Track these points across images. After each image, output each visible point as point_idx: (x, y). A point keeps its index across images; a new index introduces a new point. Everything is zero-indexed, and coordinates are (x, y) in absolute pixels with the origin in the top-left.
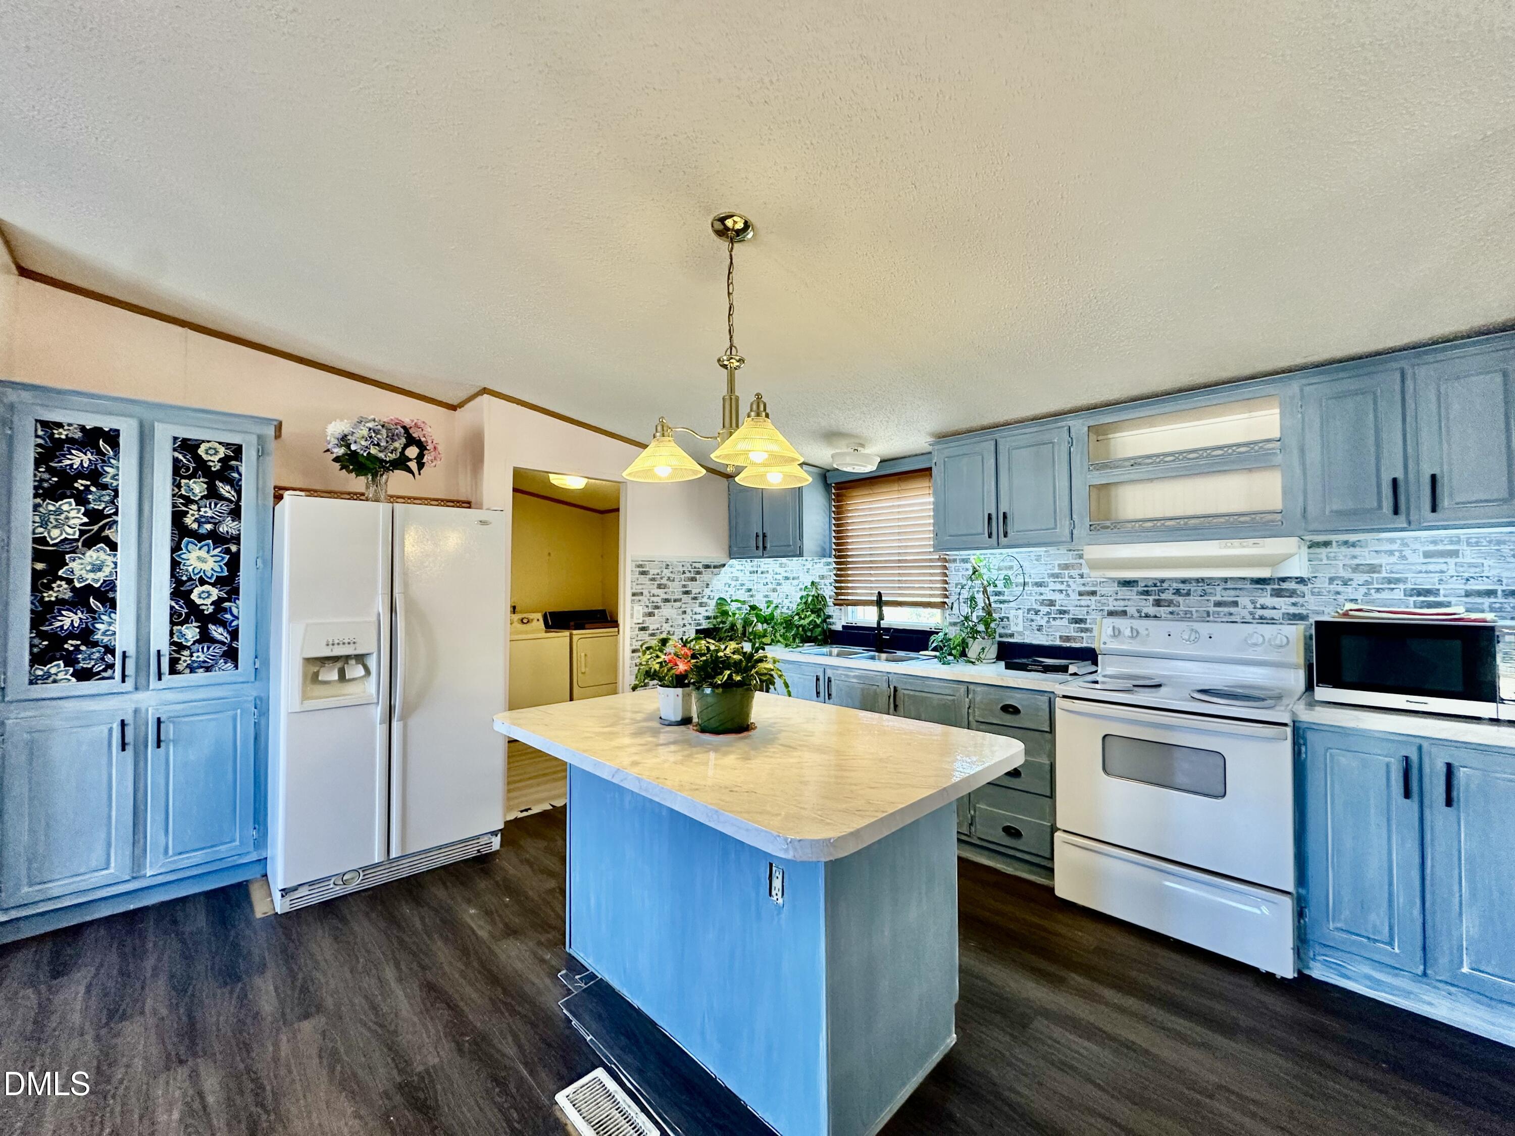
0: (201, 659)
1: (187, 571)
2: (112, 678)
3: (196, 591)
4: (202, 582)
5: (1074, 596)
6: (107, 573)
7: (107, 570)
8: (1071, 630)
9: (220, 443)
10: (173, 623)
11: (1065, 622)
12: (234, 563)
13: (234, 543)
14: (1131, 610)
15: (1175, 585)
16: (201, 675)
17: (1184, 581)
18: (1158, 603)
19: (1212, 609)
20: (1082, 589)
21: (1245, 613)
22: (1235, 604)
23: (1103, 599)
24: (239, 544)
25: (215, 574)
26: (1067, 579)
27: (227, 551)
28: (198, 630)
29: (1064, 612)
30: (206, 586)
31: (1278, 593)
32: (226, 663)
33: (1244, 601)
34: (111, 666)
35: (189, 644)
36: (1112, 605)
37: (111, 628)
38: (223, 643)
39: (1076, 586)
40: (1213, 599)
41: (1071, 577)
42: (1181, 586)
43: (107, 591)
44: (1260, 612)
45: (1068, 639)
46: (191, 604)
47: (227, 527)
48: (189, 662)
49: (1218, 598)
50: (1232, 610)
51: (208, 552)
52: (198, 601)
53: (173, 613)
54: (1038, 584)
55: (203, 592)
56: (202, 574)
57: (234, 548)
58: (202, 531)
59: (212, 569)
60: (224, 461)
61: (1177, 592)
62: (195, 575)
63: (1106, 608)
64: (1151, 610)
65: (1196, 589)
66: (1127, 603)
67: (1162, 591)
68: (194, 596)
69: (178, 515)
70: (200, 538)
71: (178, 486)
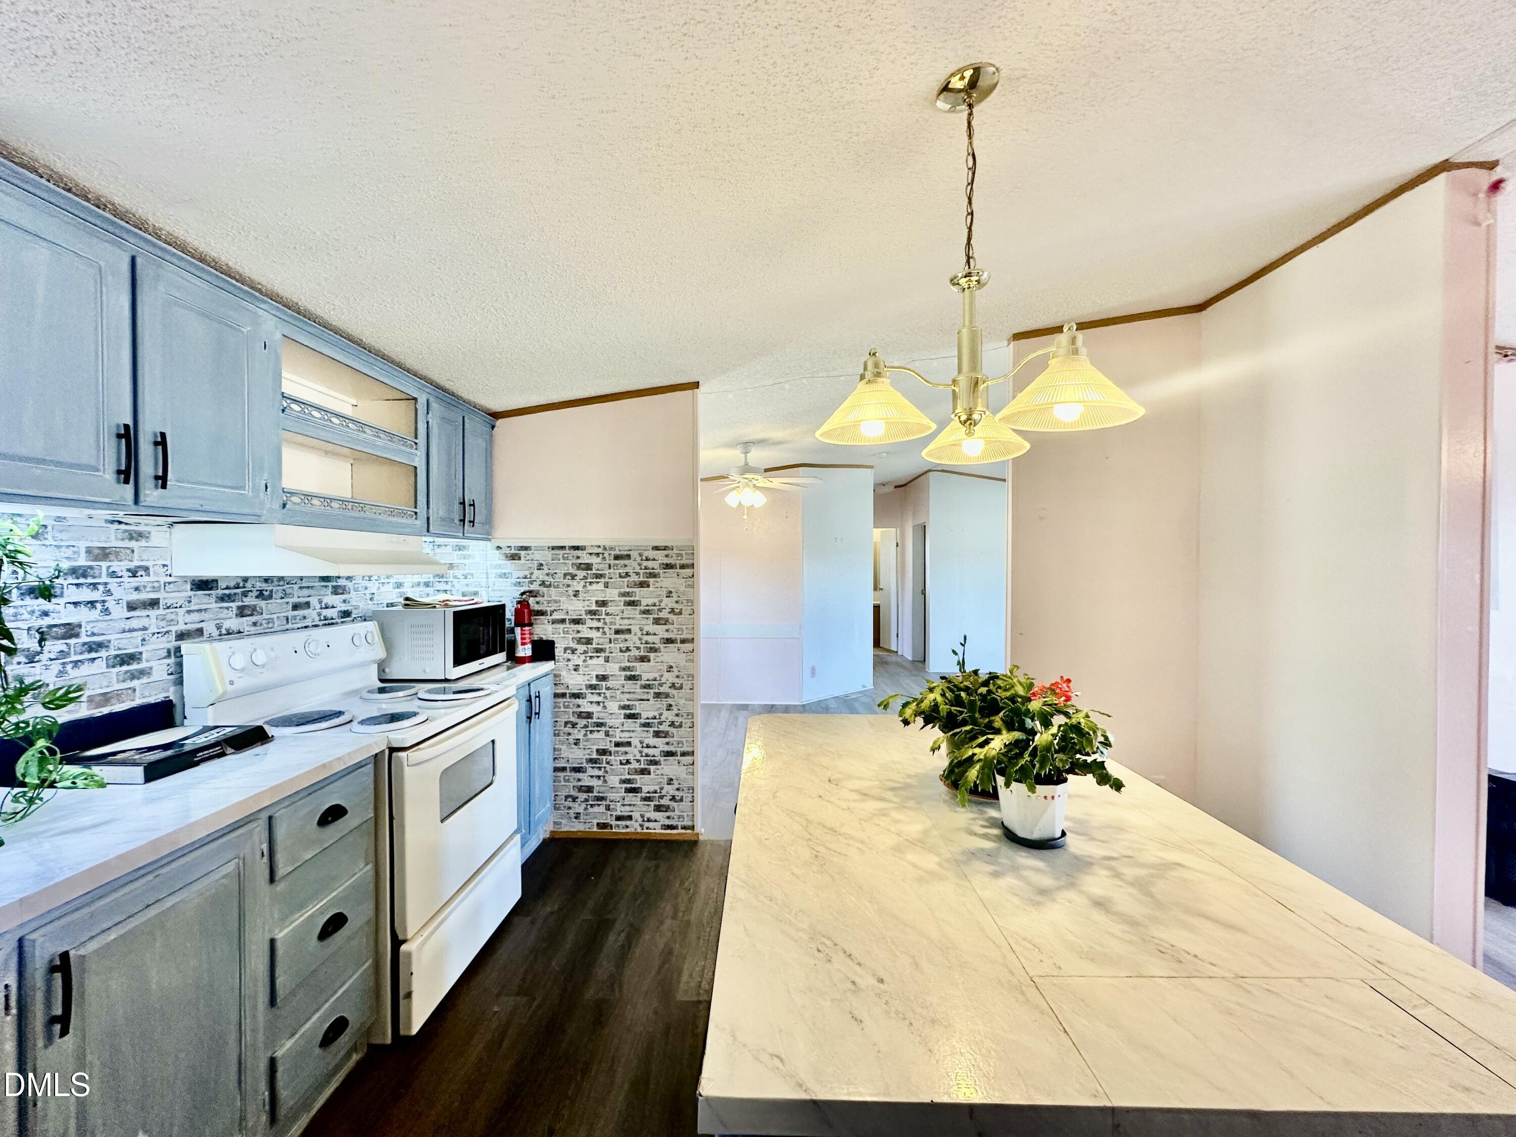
5: (119, 612)
8: (110, 680)
11: (100, 666)
14: (210, 628)
15: (260, 585)
17: (266, 580)
18: (242, 612)
19: (290, 614)
20: (135, 596)
21: (314, 615)
22: (308, 605)
23: (170, 614)
26: (104, 579)
29: (100, 646)
31: (336, 591)
33: (314, 601)
36: (185, 622)
40: (291, 600)
41: (113, 575)
42: (264, 586)
44: (325, 613)
49: (295, 600)
50: (306, 612)
61: (261, 595)
63: (174, 629)
64: (233, 623)
65: (277, 590)
66: (203, 616)
67: (245, 594)
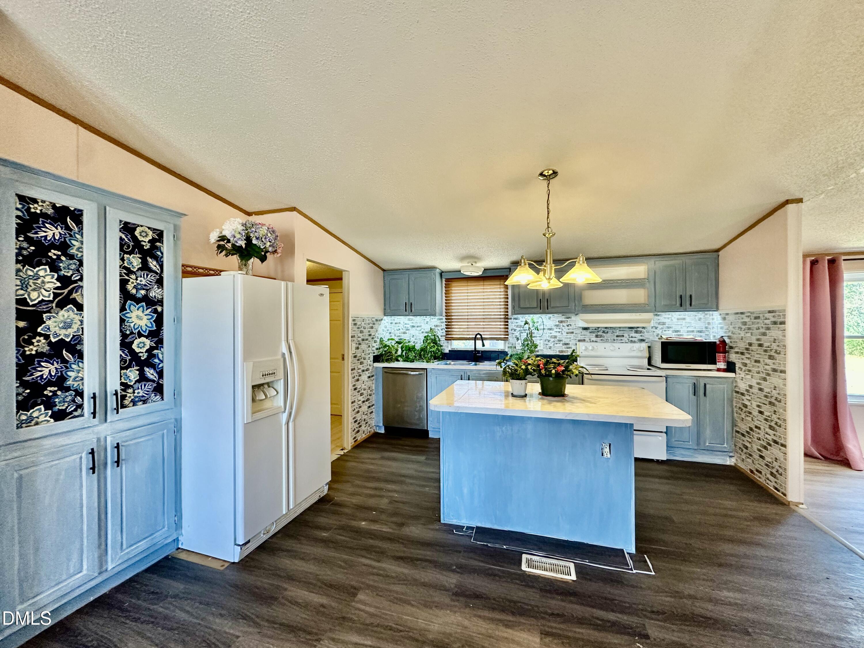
0: (140, 395)
1: (130, 326)
2: (82, 415)
3: (136, 342)
4: (140, 335)
5: (565, 334)
6: (75, 330)
7: (75, 327)
8: (563, 348)
9: (149, 228)
10: (122, 368)
11: (561, 345)
12: (159, 321)
13: (160, 305)
14: (587, 339)
15: (603, 329)
16: (140, 407)
17: (606, 328)
18: (597, 336)
19: (615, 338)
20: (568, 331)
21: (626, 339)
22: (623, 336)
23: (576, 335)
24: (162, 306)
25: (148, 329)
27: (155, 311)
28: (138, 372)
29: (561, 341)
30: (142, 338)
31: (636, 332)
32: (155, 396)
33: (626, 335)
34: (80, 406)
35: (132, 384)
36: (580, 337)
37: (80, 375)
38: (153, 381)
39: (566, 329)
40: (616, 334)
41: (563, 326)
42: (605, 330)
43: (76, 345)
44: (631, 339)
45: (562, 352)
46: (133, 353)
47: (155, 293)
48: (133, 397)
49: (617, 334)
50: (622, 338)
51: (143, 312)
52: (137, 350)
53: (122, 360)
54: (550, 329)
55: (140, 343)
56: (140, 329)
57: (159, 309)
58: (139, 296)
59: (146, 325)
60: (152, 241)
61: (604, 332)
62: (135, 329)
63: (577, 339)
64: (594, 339)
65: (610, 331)
66: (585, 336)
67: (598, 332)
68: (134, 346)
69: (123, 283)
70: (138, 301)
71: (122, 259)
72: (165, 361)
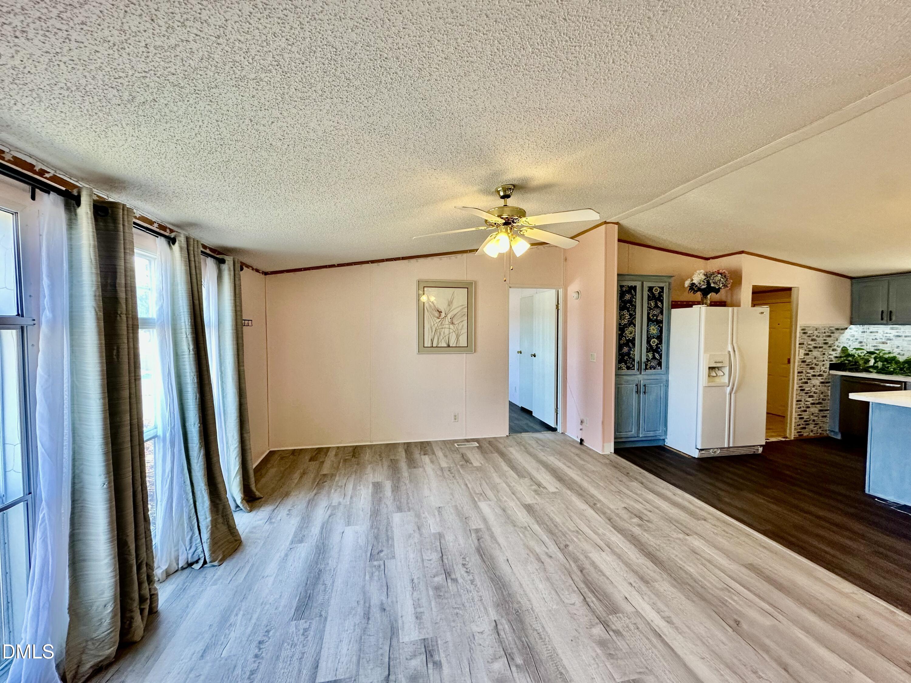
0: (653, 365)
1: (650, 334)
2: (634, 369)
3: (652, 341)
4: (654, 338)
6: (633, 335)
7: (633, 333)
9: (658, 287)
10: (647, 352)
12: (661, 331)
13: (661, 323)
16: (653, 371)
25: (657, 335)
27: (659, 326)
28: (652, 355)
32: (659, 367)
34: (634, 366)
35: (650, 359)
37: (634, 353)
38: (658, 360)
43: (633, 341)
46: (650, 345)
47: (660, 317)
48: (650, 366)
51: (655, 327)
52: (652, 344)
53: (647, 348)
55: (654, 341)
56: (654, 335)
57: (661, 325)
58: (654, 319)
59: (656, 333)
60: (659, 293)
62: (652, 335)
68: (651, 343)
69: (648, 314)
70: (653, 322)
71: (648, 304)
72: (663, 351)
